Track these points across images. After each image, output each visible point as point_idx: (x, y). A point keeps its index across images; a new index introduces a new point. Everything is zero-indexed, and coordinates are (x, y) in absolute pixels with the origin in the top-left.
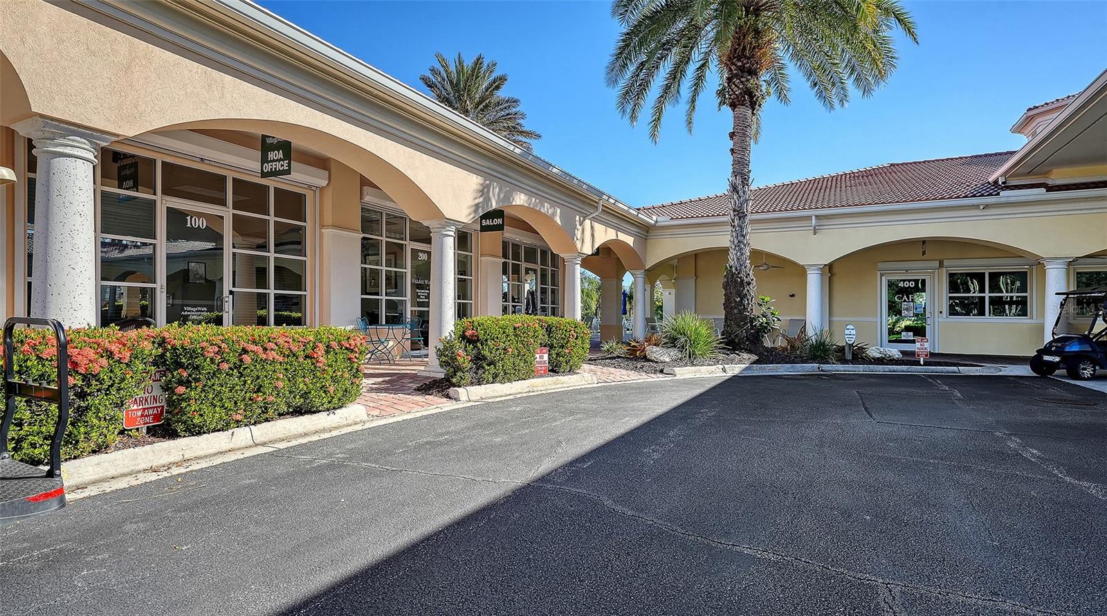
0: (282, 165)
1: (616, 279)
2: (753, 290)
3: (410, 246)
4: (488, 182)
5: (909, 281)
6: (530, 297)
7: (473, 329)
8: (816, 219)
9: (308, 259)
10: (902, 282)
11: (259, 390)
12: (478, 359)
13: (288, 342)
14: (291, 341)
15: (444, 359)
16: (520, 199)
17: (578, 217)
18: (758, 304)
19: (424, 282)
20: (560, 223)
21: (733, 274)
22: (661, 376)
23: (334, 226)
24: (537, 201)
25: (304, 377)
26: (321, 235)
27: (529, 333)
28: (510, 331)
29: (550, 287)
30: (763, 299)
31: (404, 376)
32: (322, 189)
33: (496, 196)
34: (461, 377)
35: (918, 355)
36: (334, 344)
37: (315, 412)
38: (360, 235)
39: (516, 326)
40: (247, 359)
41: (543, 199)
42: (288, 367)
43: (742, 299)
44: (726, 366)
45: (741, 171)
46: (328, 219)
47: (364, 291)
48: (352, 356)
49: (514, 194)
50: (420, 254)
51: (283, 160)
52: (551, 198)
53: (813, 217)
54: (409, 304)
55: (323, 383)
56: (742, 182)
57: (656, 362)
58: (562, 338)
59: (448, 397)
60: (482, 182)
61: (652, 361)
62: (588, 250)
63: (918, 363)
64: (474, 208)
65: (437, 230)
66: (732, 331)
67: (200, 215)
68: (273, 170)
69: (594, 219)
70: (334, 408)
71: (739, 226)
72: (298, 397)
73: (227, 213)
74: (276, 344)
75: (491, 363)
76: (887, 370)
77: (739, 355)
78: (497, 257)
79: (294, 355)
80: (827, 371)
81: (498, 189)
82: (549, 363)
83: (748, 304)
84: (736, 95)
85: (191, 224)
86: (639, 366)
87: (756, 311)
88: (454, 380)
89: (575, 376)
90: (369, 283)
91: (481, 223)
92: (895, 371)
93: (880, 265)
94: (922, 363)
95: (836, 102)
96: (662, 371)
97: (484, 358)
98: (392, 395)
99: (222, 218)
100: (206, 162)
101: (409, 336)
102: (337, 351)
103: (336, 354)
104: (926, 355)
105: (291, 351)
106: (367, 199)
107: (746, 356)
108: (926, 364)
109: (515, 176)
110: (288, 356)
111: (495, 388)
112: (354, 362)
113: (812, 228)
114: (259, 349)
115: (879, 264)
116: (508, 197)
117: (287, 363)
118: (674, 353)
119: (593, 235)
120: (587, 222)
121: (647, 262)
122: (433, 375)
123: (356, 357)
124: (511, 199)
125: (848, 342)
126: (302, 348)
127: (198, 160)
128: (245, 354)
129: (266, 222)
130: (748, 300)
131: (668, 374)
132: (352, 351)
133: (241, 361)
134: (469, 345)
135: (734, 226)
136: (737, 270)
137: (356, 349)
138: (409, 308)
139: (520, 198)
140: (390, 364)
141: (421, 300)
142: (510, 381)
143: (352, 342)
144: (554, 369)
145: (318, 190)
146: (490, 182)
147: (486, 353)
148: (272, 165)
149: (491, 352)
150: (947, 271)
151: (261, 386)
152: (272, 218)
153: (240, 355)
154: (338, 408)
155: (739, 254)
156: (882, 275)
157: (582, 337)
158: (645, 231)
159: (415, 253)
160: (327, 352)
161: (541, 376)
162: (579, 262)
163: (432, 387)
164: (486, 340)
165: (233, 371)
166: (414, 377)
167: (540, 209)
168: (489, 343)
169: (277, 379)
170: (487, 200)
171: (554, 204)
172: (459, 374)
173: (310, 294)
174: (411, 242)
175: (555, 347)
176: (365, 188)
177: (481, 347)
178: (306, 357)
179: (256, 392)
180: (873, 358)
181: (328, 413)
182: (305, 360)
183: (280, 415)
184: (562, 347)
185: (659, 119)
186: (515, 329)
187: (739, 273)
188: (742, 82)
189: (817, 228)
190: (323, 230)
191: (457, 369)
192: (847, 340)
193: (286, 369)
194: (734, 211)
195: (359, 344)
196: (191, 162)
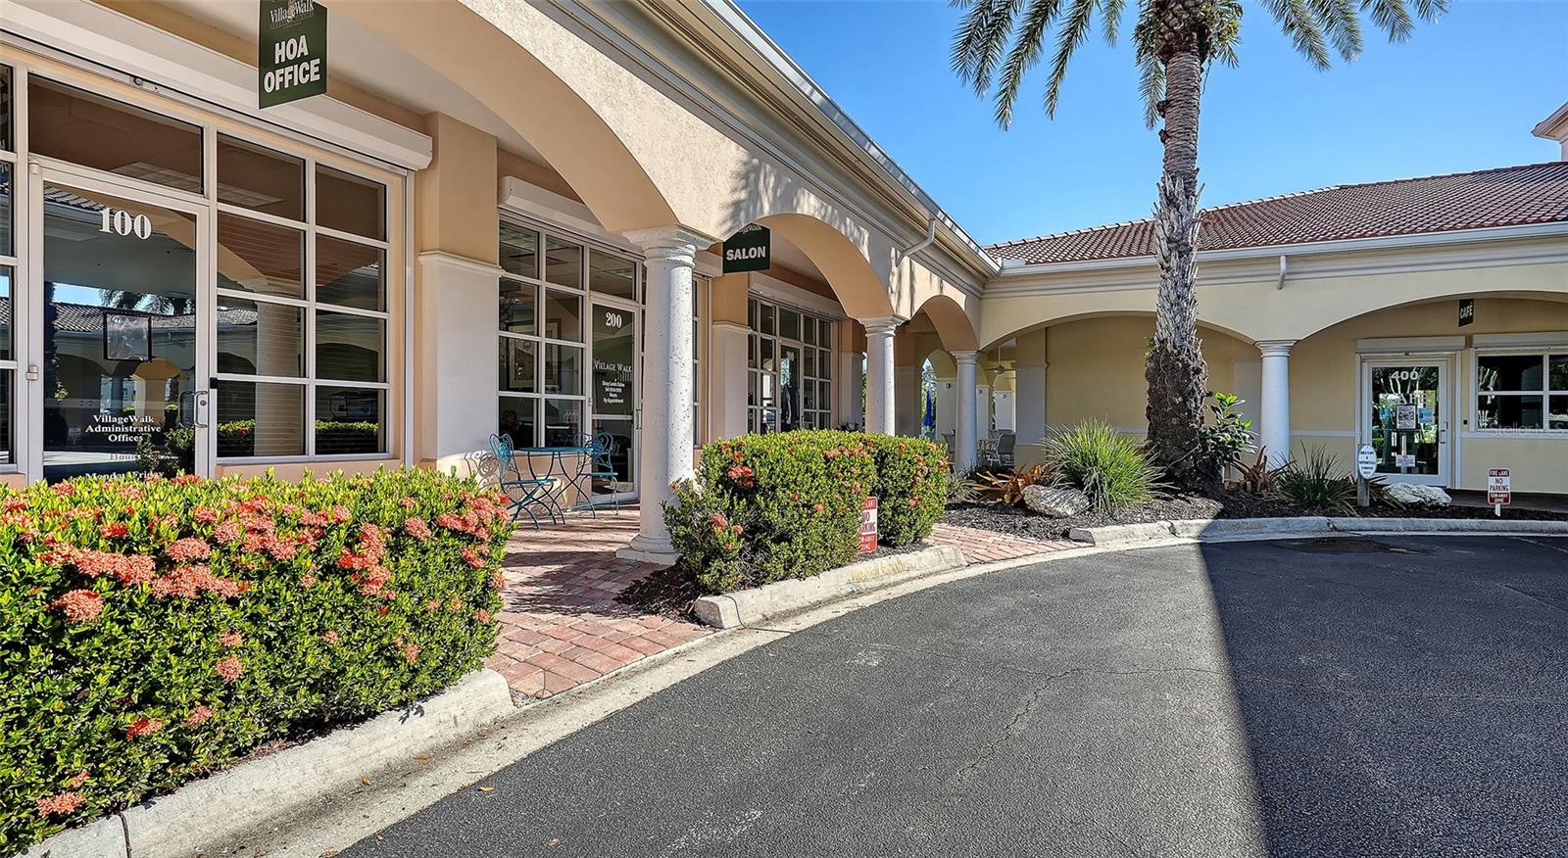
0: (306, 72)
1: (913, 368)
2: (1203, 382)
3: (591, 299)
4: (755, 161)
5: (1410, 370)
6: (788, 396)
7: (745, 464)
8: (1287, 262)
9: (391, 317)
10: (1397, 372)
11: (147, 699)
12: (757, 534)
13: (261, 532)
14: (270, 526)
15: (682, 530)
16: (809, 204)
17: (893, 249)
18: (1212, 407)
19: (616, 368)
20: (868, 259)
21: (1168, 355)
22: (1068, 544)
23: (444, 251)
24: (836, 211)
25: (322, 630)
26: (418, 270)
27: (853, 469)
28: (818, 466)
29: (818, 380)
30: (1221, 400)
31: (589, 559)
32: (420, 174)
33: (770, 191)
34: (719, 571)
35: (1492, 500)
36: (418, 526)
37: (361, 720)
38: (496, 271)
39: (830, 455)
40: (84, 606)
41: (845, 210)
42: (263, 608)
43: (1185, 400)
44: (1175, 523)
45: (1181, 172)
46: (432, 238)
47: (504, 384)
48: (472, 552)
49: (799, 191)
50: (610, 316)
51: (308, 59)
52: (857, 209)
53: (1283, 258)
54: (588, 409)
55: (385, 641)
56: (1185, 189)
57: (1051, 517)
58: (903, 477)
59: (693, 618)
60: (745, 158)
61: (1041, 515)
62: (905, 313)
63: (1491, 515)
64: (731, 210)
65: (656, 252)
66: (1168, 457)
67: (134, 208)
68: (286, 86)
69: (916, 257)
70: (422, 697)
71: (1179, 267)
72: (303, 691)
73: (205, 208)
74: (212, 541)
75: (783, 537)
76: (1444, 527)
77: (1188, 502)
78: (740, 324)
79: (282, 569)
80: (1343, 530)
81: (772, 179)
82: (879, 527)
83: (1197, 408)
84: (1174, 31)
85: (112, 227)
86: (1020, 525)
87: (1211, 422)
88: (706, 578)
89: (926, 553)
90: (514, 368)
91: (725, 256)
92: (1457, 530)
93: (1362, 344)
94: (1498, 512)
95: (1332, 54)
96: (1066, 535)
97: (769, 526)
98: (570, 620)
99: (192, 218)
100: (146, 86)
101: (588, 469)
102: (428, 544)
103: (424, 552)
104: (1506, 500)
105: (270, 558)
106: (513, 201)
107: (1200, 502)
108: (1506, 514)
109: (802, 155)
110: (261, 575)
111: (789, 591)
112: (476, 568)
113: (1278, 278)
114: (142, 566)
115: (1359, 341)
116: (787, 198)
117: (256, 598)
118: (1079, 499)
119: (912, 288)
120: (906, 260)
121: (982, 339)
122: (649, 558)
123: (481, 555)
124: (795, 201)
125: (1365, 476)
126: (312, 544)
127: (127, 80)
128: (73, 587)
129: (299, 236)
130: (1196, 400)
131: (1079, 541)
132: (471, 539)
133: (57, 613)
134: (739, 499)
135: (1168, 269)
136: (1175, 347)
137: (483, 534)
138: (589, 417)
139: (808, 202)
140: (555, 527)
141: (610, 401)
142: (815, 572)
143: (471, 516)
144: (888, 541)
145: (411, 180)
146: (760, 162)
147: (774, 517)
148: (283, 75)
149: (783, 514)
150: (1477, 353)
151: (155, 685)
152: (311, 228)
153: (57, 591)
154: (432, 694)
155: (1178, 318)
156: (1362, 361)
157: (936, 475)
158: (982, 282)
159: (600, 311)
160: (396, 549)
161: (867, 557)
162: (892, 332)
163: (657, 594)
164: (773, 488)
165: (25, 652)
166: (609, 563)
167: (839, 227)
168: (779, 493)
169: (221, 654)
170: (755, 197)
171: (861, 220)
172: (716, 564)
173: (397, 387)
174: (594, 293)
175: (891, 495)
176: (508, 180)
177: (763, 505)
178: (328, 570)
179: (133, 708)
180: (1404, 504)
181: (403, 712)
182: (322, 579)
183: (241, 753)
184: (903, 494)
185: (1013, 88)
186: (827, 460)
187: (1179, 353)
188: (1186, 8)
189: (1287, 277)
190: (422, 259)
191: (716, 553)
192: (1362, 472)
193: (255, 618)
194: (1169, 240)
195: (488, 521)
196: (112, 84)
